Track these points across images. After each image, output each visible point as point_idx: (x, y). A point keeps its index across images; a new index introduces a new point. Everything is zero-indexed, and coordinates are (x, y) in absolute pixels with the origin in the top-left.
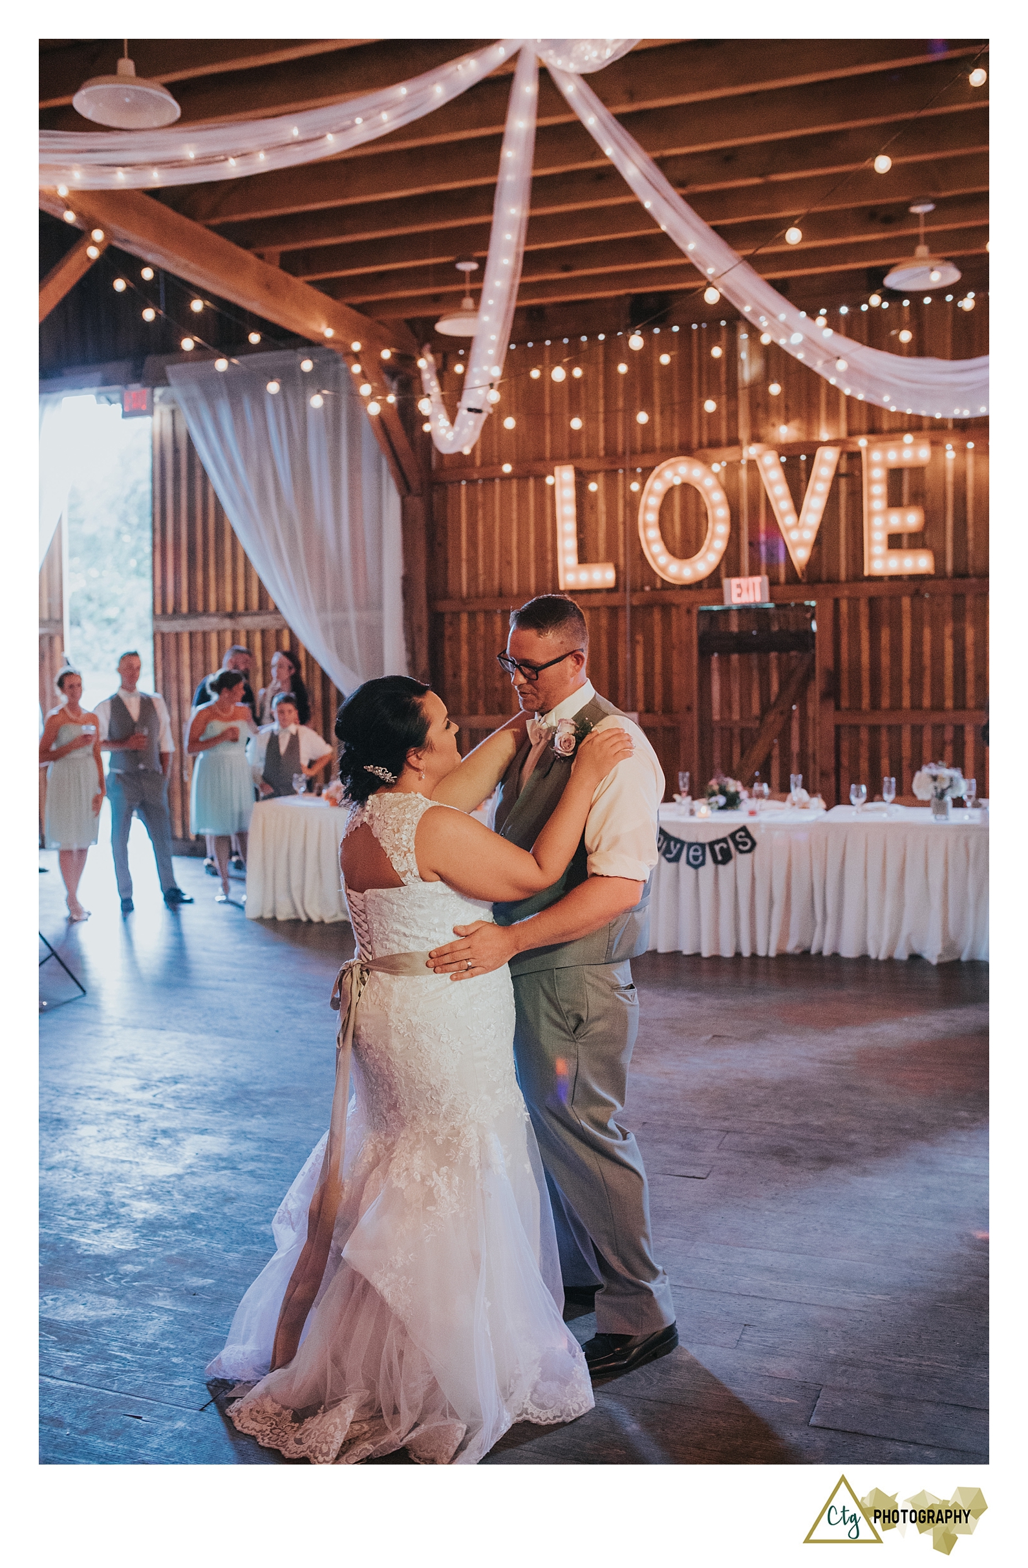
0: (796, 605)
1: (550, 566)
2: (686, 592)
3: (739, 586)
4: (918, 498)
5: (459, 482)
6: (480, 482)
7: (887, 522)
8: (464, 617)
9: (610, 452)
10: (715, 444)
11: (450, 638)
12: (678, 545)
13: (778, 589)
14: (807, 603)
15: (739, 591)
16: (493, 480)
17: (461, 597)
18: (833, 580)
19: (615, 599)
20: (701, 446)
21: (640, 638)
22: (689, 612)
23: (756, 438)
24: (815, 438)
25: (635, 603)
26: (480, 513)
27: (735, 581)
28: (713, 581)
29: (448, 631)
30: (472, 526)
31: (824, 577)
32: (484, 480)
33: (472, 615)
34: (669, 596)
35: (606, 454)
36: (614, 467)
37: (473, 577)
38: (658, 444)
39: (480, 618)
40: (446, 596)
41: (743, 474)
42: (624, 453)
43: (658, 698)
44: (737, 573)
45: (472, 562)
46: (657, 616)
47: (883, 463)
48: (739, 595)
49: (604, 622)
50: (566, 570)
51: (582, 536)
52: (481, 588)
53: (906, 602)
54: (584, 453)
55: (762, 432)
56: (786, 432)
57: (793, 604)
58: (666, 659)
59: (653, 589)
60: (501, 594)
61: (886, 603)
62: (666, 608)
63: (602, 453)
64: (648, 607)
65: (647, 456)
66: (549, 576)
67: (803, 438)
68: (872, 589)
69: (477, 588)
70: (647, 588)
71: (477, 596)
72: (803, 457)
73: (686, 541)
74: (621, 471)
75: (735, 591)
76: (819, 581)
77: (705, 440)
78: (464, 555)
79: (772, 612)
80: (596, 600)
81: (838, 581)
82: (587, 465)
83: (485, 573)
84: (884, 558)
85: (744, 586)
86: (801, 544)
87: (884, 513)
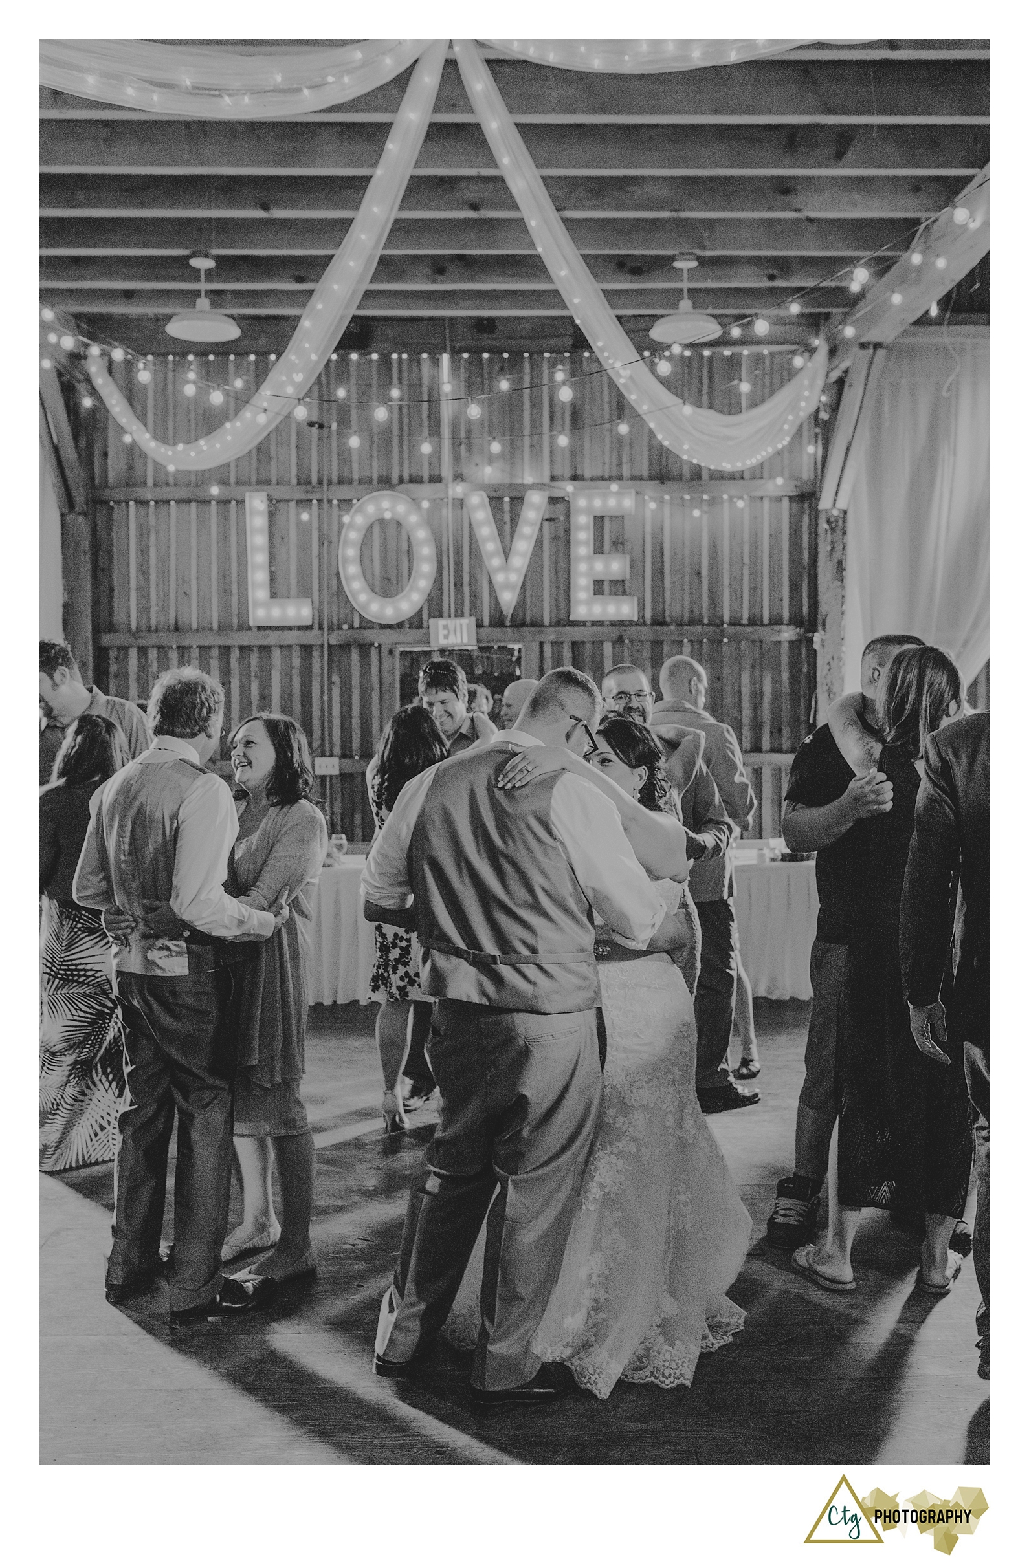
0: (499, 647)
1: (235, 599)
2: (388, 631)
3: (446, 627)
4: (619, 544)
5: (127, 503)
6: (152, 503)
7: (591, 568)
8: (133, 653)
9: (303, 481)
10: (416, 480)
11: (116, 676)
12: (377, 583)
13: (485, 631)
14: (510, 646)
15: (446, 632)
16: (168, 502)
17: (130, 630)
18: (537, 624)
19: (311, 638)
20: (401, 481)
21: (336, 678)
22: (391, 652)
23: (459, 477)
24: (519, 481)
25: (333, 642)
26: (153, 537)
27: (441, 622)
28: (416, 622)
29: (114, 668)
30: (144, 552)
31: (528, 620)
32: (156, 502)
33: (143, 651)
34: (370, 635)
35: (299, 483)
36: (309, 497)
37: (144, 610)
38: (356, 476)
39: (153, 654)
40: (111, 628)
41: (448, 513)
42: (320, 482)
43: (356, 744)
44: (440, 615)
45: (144, 593)
46: (355, 656)
47: (588, 510)
48: (446, 637)
49: (296, 661)
50: (256, 604)
51: (273, 569)
52: (153, 622)
53: (608, 648)
54: (274, 480)
55: (465, 471)
56: (489, 473)
57: (496, 647)
58: (365, 700)
59: (351, 627)
60: (177, 629)
61: (588, 647)
62: (364, 648)
63: (294, 481)
64: (345, 647)
65: (346, 487)
66: (235, 611)
67: (507, 481)
68: (576, 634)
69: (149, 619)
70: (345, 627)
71: (149, 630)
72: (507, 499)
73: (386, 579)
74: (315, 502)
75: (442, 632)
76: (523, 624)
77: (406, 476)
78: (133, 584)
79: (476, 654)
80: (291, 638)
81: (542, 625)
82: (280, 492)
83: (157, 605)
84: (589, 603)
85: (451, 627)
86: (508, 586)
87: (588, 559)
